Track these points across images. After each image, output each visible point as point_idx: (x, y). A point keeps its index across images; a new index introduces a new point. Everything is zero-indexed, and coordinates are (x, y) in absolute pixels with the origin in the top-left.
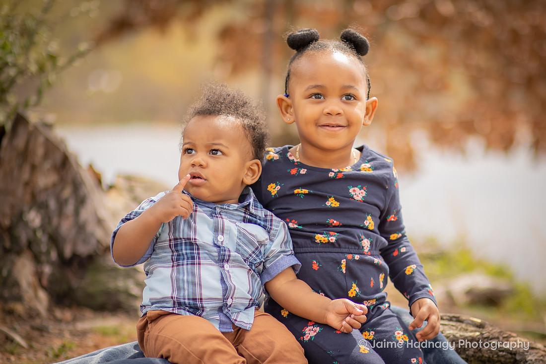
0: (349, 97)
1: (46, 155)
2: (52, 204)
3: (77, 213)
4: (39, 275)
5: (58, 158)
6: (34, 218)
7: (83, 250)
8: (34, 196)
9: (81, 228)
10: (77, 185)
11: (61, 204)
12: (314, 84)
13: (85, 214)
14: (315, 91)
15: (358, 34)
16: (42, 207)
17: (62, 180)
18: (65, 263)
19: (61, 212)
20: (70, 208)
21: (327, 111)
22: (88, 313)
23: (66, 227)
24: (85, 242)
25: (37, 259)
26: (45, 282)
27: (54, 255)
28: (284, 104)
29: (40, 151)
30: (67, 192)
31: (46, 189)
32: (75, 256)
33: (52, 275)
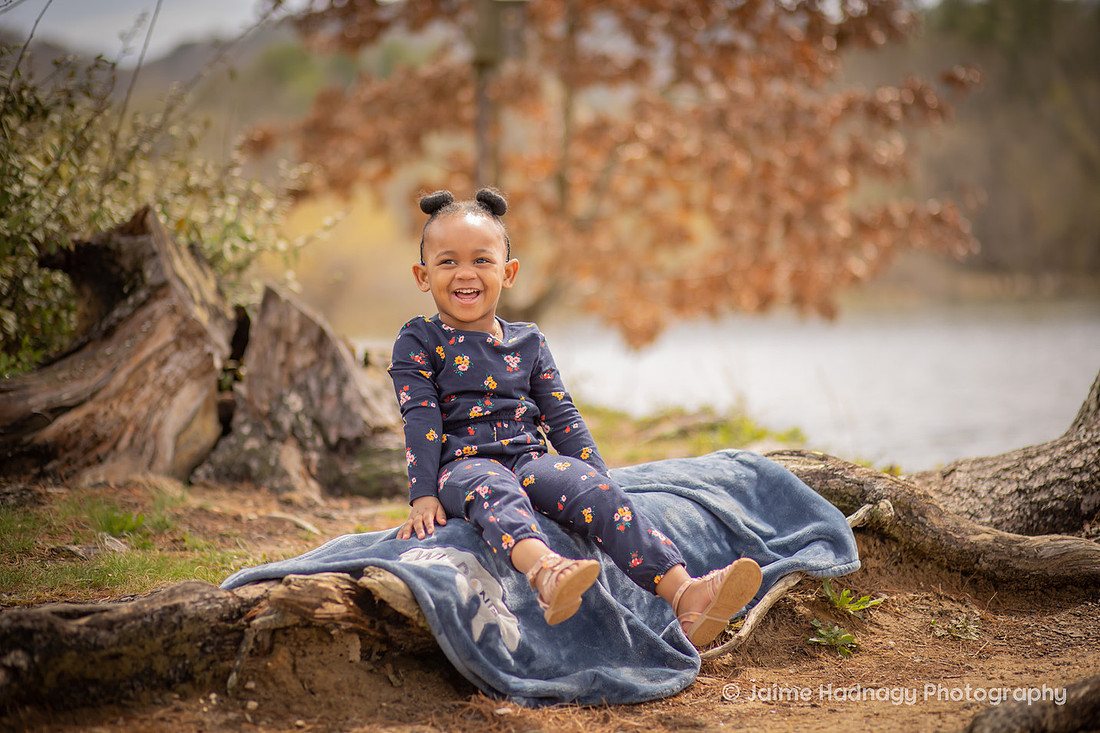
0: (481, 260)
1: (302, 332)
2: (313, 385)
3: (340, 393)
4: (306, 463)
5: (314, 334)
6: (295, 402)
7: (349, 433)
8: (291, 378)
9: (345, 408)
10: (336, 361)
11: (323, 384)
12: (443, 250)
13: (348, 394)
14: (446, 257)
15: (493, 193)
16: (303, 389)
17: (321, 357)
18: (332, 449)
19: (323, 394)
20: (332, 389)
21: (458, 276)
22: (363, 501)
23: (329, 410)
24: (352, 424)
25: (302, 446)
26: (314, 470)
27: (319, 442)
28: (420, 272)
29: (295, 327)
30: (327, 370)
31: (304, 368)
32: (341, 440)
33: (321, 461)
